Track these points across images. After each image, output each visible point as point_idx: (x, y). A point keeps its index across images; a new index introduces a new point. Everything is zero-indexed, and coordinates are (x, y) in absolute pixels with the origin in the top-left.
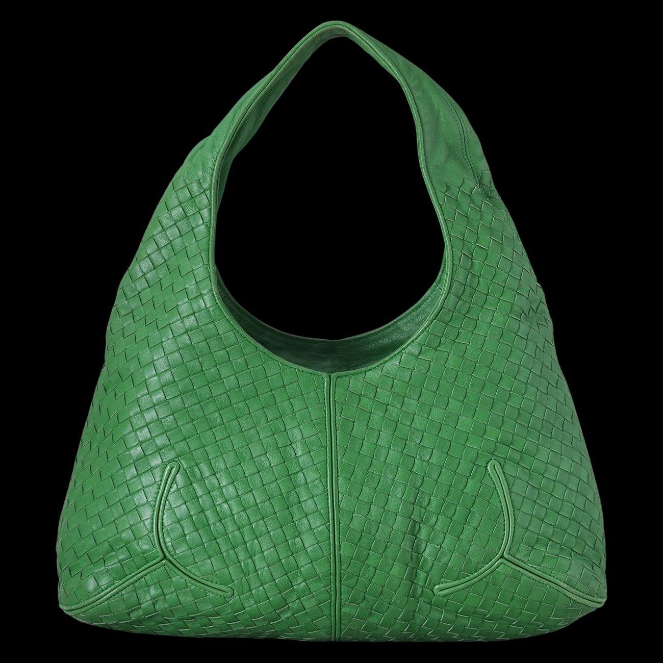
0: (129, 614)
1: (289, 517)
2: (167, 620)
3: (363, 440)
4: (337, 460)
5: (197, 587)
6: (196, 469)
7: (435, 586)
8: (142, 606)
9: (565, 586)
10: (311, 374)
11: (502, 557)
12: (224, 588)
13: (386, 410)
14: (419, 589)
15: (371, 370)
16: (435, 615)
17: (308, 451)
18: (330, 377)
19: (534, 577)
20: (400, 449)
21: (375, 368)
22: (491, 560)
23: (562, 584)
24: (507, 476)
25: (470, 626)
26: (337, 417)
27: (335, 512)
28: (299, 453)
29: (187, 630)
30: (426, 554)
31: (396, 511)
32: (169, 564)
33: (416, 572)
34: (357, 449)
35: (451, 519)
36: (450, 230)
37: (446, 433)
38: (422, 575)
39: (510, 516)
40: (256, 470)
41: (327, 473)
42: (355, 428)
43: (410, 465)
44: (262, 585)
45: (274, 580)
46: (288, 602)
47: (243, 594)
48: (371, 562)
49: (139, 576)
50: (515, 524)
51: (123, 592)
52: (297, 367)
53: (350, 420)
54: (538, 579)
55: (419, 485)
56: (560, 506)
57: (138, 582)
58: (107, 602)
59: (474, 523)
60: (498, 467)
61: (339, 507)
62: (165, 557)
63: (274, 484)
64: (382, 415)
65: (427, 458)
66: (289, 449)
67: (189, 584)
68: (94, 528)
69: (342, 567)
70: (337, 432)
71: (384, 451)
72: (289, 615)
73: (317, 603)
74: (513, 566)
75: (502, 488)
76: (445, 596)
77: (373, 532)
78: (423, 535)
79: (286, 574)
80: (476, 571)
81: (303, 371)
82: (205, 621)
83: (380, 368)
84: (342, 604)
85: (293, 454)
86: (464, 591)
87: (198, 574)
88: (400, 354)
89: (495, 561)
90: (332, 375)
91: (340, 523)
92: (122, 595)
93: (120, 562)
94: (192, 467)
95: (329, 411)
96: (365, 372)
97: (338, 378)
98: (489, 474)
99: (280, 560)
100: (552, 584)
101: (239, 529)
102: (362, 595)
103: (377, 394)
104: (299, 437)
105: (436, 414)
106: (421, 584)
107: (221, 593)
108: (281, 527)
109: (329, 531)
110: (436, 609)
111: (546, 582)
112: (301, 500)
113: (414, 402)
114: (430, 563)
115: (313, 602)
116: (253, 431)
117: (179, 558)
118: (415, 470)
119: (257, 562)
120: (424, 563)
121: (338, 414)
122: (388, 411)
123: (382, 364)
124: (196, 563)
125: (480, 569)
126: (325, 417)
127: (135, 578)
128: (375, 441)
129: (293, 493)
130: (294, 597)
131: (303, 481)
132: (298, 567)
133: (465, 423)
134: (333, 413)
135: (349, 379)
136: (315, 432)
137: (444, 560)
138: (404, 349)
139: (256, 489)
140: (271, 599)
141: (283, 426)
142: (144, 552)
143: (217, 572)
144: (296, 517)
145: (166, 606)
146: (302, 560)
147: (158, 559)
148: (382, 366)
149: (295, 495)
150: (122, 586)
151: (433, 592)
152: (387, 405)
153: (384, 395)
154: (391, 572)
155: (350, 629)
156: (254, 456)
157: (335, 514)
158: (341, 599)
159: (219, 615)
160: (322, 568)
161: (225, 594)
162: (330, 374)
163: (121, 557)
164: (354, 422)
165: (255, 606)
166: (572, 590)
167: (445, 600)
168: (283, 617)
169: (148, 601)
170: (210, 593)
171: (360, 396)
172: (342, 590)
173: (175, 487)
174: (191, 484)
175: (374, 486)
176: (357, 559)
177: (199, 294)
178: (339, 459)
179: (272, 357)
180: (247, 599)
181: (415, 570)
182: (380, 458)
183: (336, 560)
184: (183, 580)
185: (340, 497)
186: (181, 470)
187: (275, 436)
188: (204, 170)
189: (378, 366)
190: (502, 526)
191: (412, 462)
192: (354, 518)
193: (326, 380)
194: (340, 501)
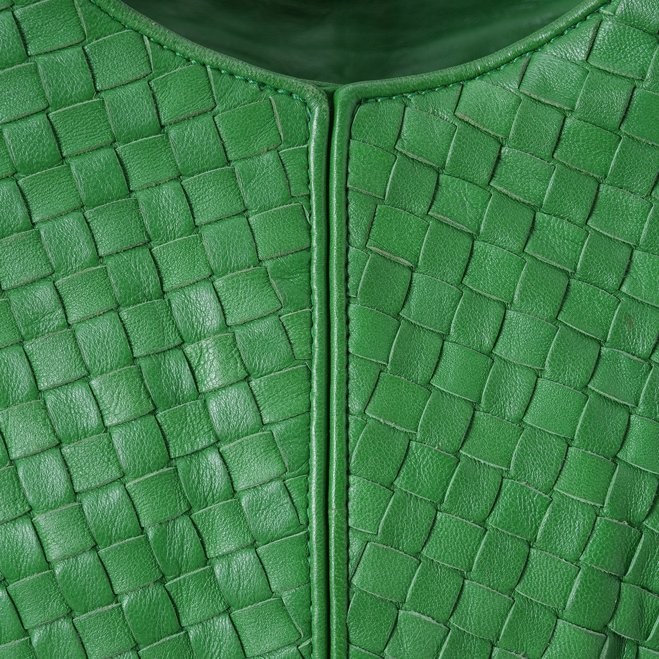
1: (166, 612)
3: (444, 338)
4: (347, 411)
10: (262, 85)
13: (532, 228)
15: (481, 74)
17: (242, 373)
18: (331, 97)
20: (578, 375)
21: (496, 68)
26: (352, 250)
27: (334, 602)
28: (211, 379)
31: (557, 604)
34: (421, 371)
40: (49, 440)
41: (308, 457)
42: (415, 290)
43: (614, 438)
52: (211, 56)
53: (395, 263)
61: (349, 583)
63: (116, 493)
64: (516, 246)
66: (174, 364)
70: (352, 307)
71: (519, 382)
81: (232, 75)
83: (514, 71)
85: (187, 381)
88: (592, 21)
90: (343, 92)
91: (349, 642)
95: (323, 228)
96: (461, 82)
97: (359, 103)
103: (501, 170)
104: (212, 321)
108: (135, 648)
112: (211, 554)
113: (634, 203)
116: (44, 293)
121: (356, 237)
122: (537, 233)
123: (521, 55)
126: (309, 249)
128: (488, 342)
129: (183, 524)
131: (220, 482)
134: (340, 236)
135: (401, 107)
136: (271, 304)
139: (48, 508)
141: (153, 278)
144: (191, 613)
148: (524, 61)
149: (191, 534)
152: (534, 210)
156: (43, 385)
157: (334, 610)
162: (330, 87)
164: (412, 270)
171: (439, 171)
175: (478, 509)
178: (355, 405)
179: (119, 16)
185: (354, 549)
187: (124, 314)
189: (509, 61)
191: (621, 426)
192: (401, 625)
193: (317, 111)
194: (353, 562)
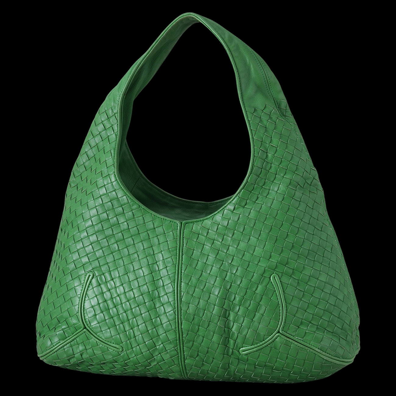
0: (69, 360)
1: (153, 305)
2: (92, 364)
3: (198, 261)
4: (182, 272)
5: (102, 345)
6: (103, 277)
7: (240, 348)
8: (75, 355)
9: (319, 351)
10: (170, 221)
11: (279, 332)
12: (117, 346)
14: (231, 350)
15: (207, 219)
16: (242, 366)
17: (165, 267)
18: (181, 223)
19: (299, 345)
20: (218, 267)
21: (209, 218)
22: (272, 334)
23: (317, 349)
24: (283, 283)
25: (264, 374)
26: (184, 247)
28: (161, 268)
29: (103, 371)
30: (233, 329)
31: (214, 303)
32: (87, 332)
33: (228, 339)
34: (194, 266)
35: (248, 308)
36: (253, 136)
37: (247, 257)
38: (232, 342)
39: (284, 307)
40: (135, 278)
41: (175, 280)
42: (194, 253)
43: (224, 276)
44: (138, 345)
45: (145, 342)
46: (154, 356)
47: (128, 350)
48: (201, 333)
49: (73, 338)
50: (286, 312)
51: (65, 347)
52: (162, 217)
53: (191, 249)
54: (302, 346)
55: (228, 287)
56: (317, 302)
57: (73, 341)
58: (56, 353)
59: (261, 311)
60: (277, 278)
61: (181, 300)
62: (85, 328)
63: (145, 286)
64: (210, 246)
65: (234, 272)
66: (155, 266)
67: (98, 344)
68: (51, 310)
69: (183, 336)
70: (183, 256)
71: (210, 267)
72: (155, 363)
73: (170, 357)
74: (286, 338)
75: (279, 291)
76: (246, 355)
77: (201, 315)
78: (231, 318)
79: (152, 339)
80: (264, 340)
81: (166, 220)
82: (111, 366)
83: (211, 218)
84: (185, 358)
85: (157, 268)
86: (257, 352)
87: (103, 338)
88: (223, 210)
89: (275, 334)
90: (183, 222)
91: (181, 310)
92: (64, 349)
93: (63, 329)
94: (100, 275)
95: (179, 243)
96: (203, 220)
97: (186, 224)
98: (272, 282)
99: (148, 331)
100: (311, 349)
101: (125, 312)
102: (196, 353)
103: (209, 234)
104: (162, 259)
105: (242, 245)
106: (232, 346)
107: (116, 349)
108: (148, 311)
109: (175, 314)
110: (242, 363)
111: (306, 348)
112: (160, 296)
113: (230, 239)
114: (236, 335)
115: (168, 356)
116: (136, 255)
117: (92, 328)
118: (227, 279)
119: (135, 332)
120: (232, 334)
121: (185, 245)
122: (214, 244)
123: (213, 216)
124: (102, 331)
125: (266, 339)
126: (177, 247)
127: (71, 339)
128: (205, 262)
129: (156, 292)
130: (157, 353)
131: (162, 284)
132: (158, 335)
133: (258, 251)
134: (182, 245)
135: (193, 224)
136: (170, 255)
137: (244, 333)
138: (225, 207)
139: (135, 289)
140: (144, 353)
141: (152, 252)
142: (74, 324)
143: (113, 337)
144: (157, 306)
145: (88, 356)
146: (161, 331)
147: (82, 329)
148: (213, 217)
149: (157, 293)
150: (64, 344)
151: (239, 352)
152: (214, 240)
153: (212, 234)
154: (212, 340)
155: (192, 373)
156: (135, 269)
157: (179, 304)
158: (184, 355)
159: (116, 362)
160: (171, 336)
161: (118, 350)
162: (181, 221)
163: (63, 327)
164: (194, 250)
165: (135, 357)
166: (324, 353)
167: (246, 357)
168: (153, 364)
169: (78, 353)
170: (110, 349)
171: (199, 234)
172: (184, 349)
173: (91, 287)
174: (100, 285)
175: (202, 288)
176: (192, 331)
177: (108, 174)
178: (183, 271)
179: (148, 211)
180: (131, 353)
181: (227, 339)
182: (207, 272)
183: (179, 331)
184: (95, 341)
185: (182, 294)
186: (94, 277)
187: (148, 258)
188: (114, 102)
190: (279, 313)
191: (225, 274)
192: (190, 307)
193: (179, 225)
194: (182, 296)
